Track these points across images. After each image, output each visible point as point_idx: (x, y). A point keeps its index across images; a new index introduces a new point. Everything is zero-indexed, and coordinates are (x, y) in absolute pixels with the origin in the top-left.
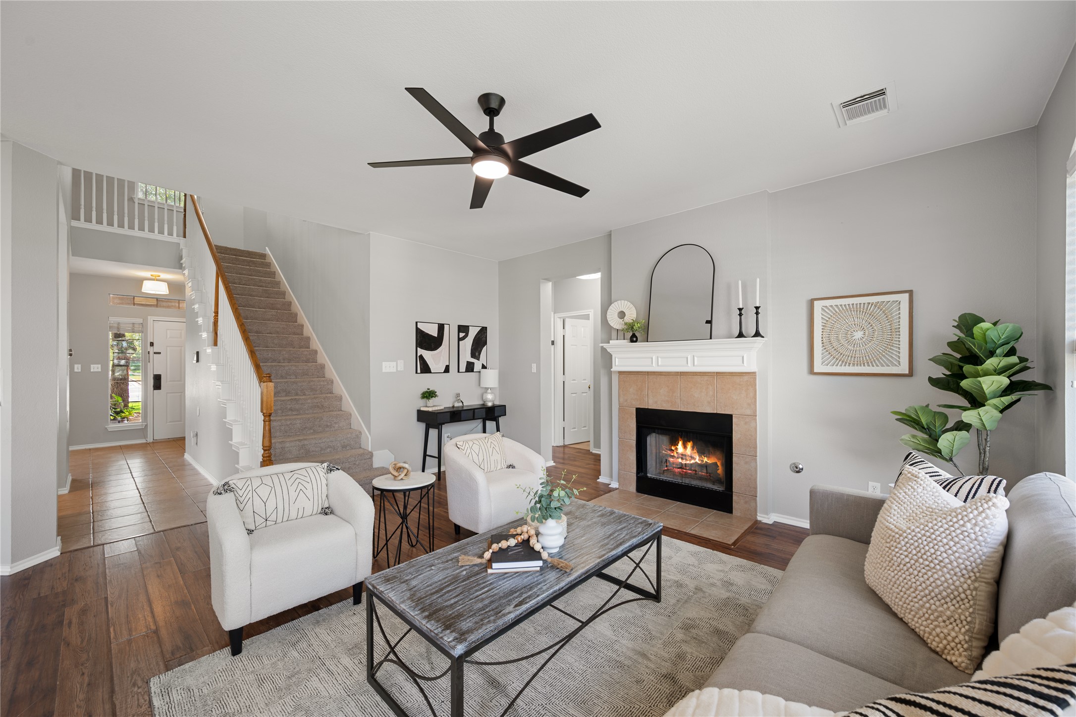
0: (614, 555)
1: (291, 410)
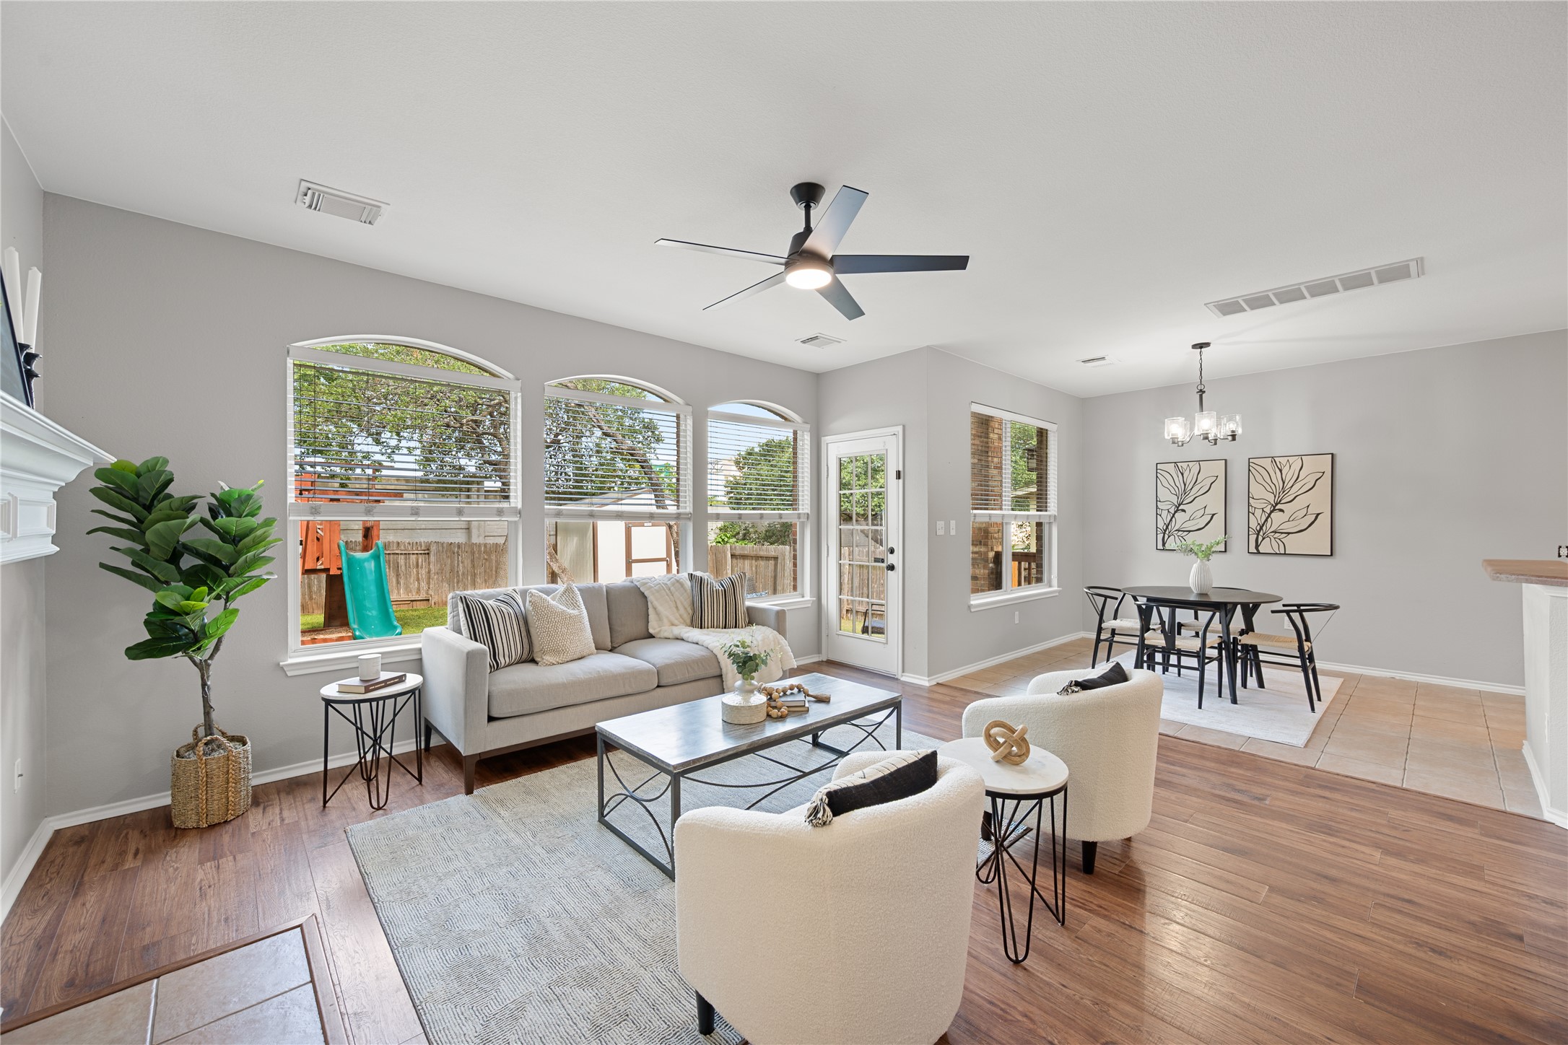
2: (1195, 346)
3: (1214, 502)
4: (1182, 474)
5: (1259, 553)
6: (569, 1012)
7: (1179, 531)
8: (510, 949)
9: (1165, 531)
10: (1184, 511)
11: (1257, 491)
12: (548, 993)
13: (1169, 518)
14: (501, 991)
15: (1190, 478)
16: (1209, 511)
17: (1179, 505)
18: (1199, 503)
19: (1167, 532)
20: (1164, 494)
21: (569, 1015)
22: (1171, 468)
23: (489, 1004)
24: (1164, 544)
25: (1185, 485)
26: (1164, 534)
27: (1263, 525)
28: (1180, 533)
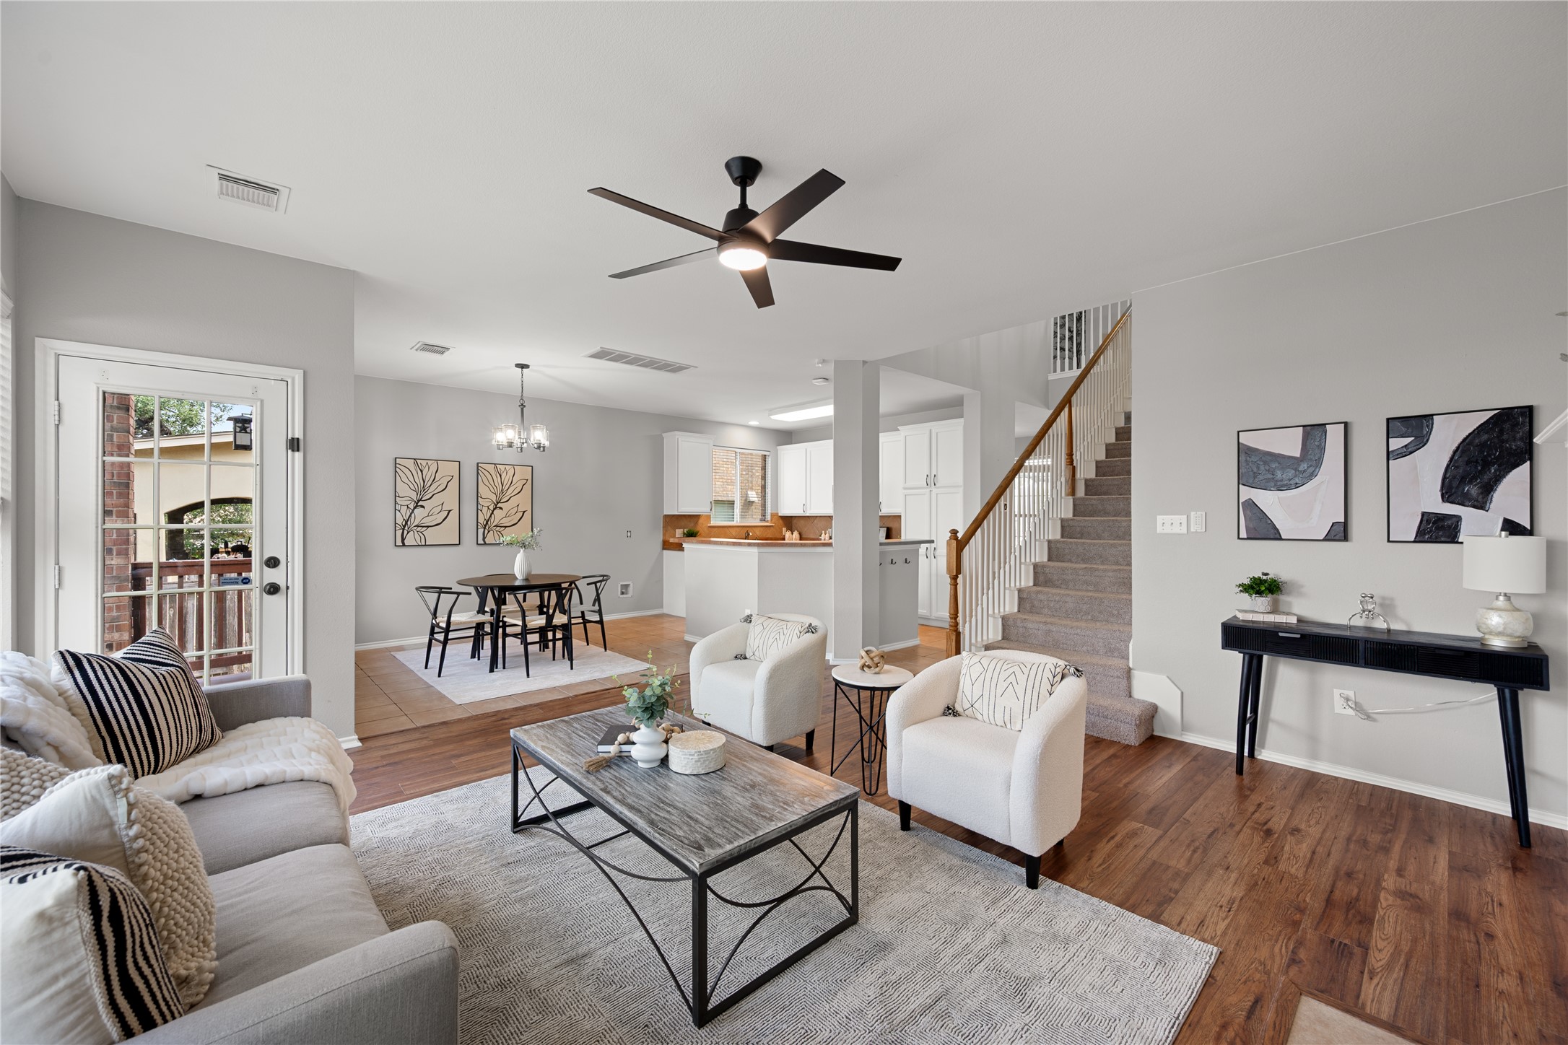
0: (609, 804)
1: (1086, 582)
2: (518, 365)
3: (449, 499)
4: (422, 471)
5: (485, 544)
6: (1067, 961)
7: (418, 526)
8: (1019, 1036)
9: (404, 527)
10: (423, 507)
11: (484, 491)
12: (1057, 981)
13: (408, 514)
14: (1076, 1021)
15: (428, 475)
16: (446, 507)
17: (419, 501)
18: (437, 500)
19: (406, 528)
20: (403, 489)
21: (1069, 961)
22: (410, 464)
23: (1097, 1025)
24: (403, 540)
25: (424, 482)
26: (403, 529)
27: (488, 520)
28: (420, 528)
